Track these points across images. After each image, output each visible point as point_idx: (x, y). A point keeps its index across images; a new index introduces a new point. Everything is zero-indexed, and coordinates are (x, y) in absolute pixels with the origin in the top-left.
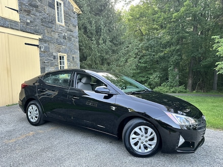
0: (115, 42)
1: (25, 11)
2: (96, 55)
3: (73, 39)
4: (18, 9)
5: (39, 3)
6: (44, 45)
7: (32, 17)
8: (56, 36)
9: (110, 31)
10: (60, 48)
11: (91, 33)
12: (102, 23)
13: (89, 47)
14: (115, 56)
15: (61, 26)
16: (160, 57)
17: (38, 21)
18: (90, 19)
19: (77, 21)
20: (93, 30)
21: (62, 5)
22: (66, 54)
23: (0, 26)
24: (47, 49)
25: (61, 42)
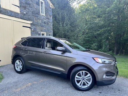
0: (73, 25)
1: (23, 7)
2: (62, 33)
3: (49, 23)
4: (19, 6)
5: (31, 2)
6: (33, 27)
7: (27, 10)
8: (40, 22)
9: (69, 19)
10: (42, 29)
11: (59, 20)
12: (66, 14)
13: (58, 28)
14: (73, 34)
15: (43, 16)
16: (97, 34)
17: (30, 13)
18: (58, 12)
19: (52, 13)
20: (60, 18)
21: (44, 3)
22: (45, 33)
23: (9, 16)
24: (35, 30)
25: (43, 25)
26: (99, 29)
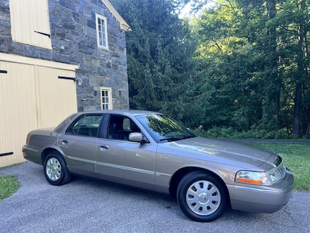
0: (179, 67)
1: (58, 34)
2: (150, 87)
3: (119, 66)
4: (49, 33)
5: (75, 23)
6: (81, 79)
7: (67, 42)
8: (98, 64)
9: (170, 52)
10: (102, 81)
11: (145, 57)
13: (142, 75)
14: (179, 87)
15: (104, 50)
17: (75, 47)
18: (142, 36)
19: (125, 42)
20: (147, 53)
21: (105, 22)
22: (110, 88)
23: (28, 57)
24: (86, 83)
25: (104, 72)
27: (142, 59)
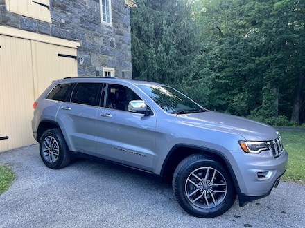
0: (183, 49)
1: (58, 6)
2: (154, 68)
3: (123, 45)
4: (48, 4)
6: (83, 57)
7: (67, 15)
8: (100, 42)
9: (175, 32)
10: (105, 60)
11: (148, 36)
12: (165, 22)
13: (145, 55)
14: (183, 70)
15: (108, 27)
16: (250, 69)
17: (76, 22)
18: (146, 14)
19: (129, 19)
20: (151, 32)
22: (113, 69)
23: (24, 30)
24: (88, 62)
25: (106, 51)
26: (253, 58)
27: (145, 39)
